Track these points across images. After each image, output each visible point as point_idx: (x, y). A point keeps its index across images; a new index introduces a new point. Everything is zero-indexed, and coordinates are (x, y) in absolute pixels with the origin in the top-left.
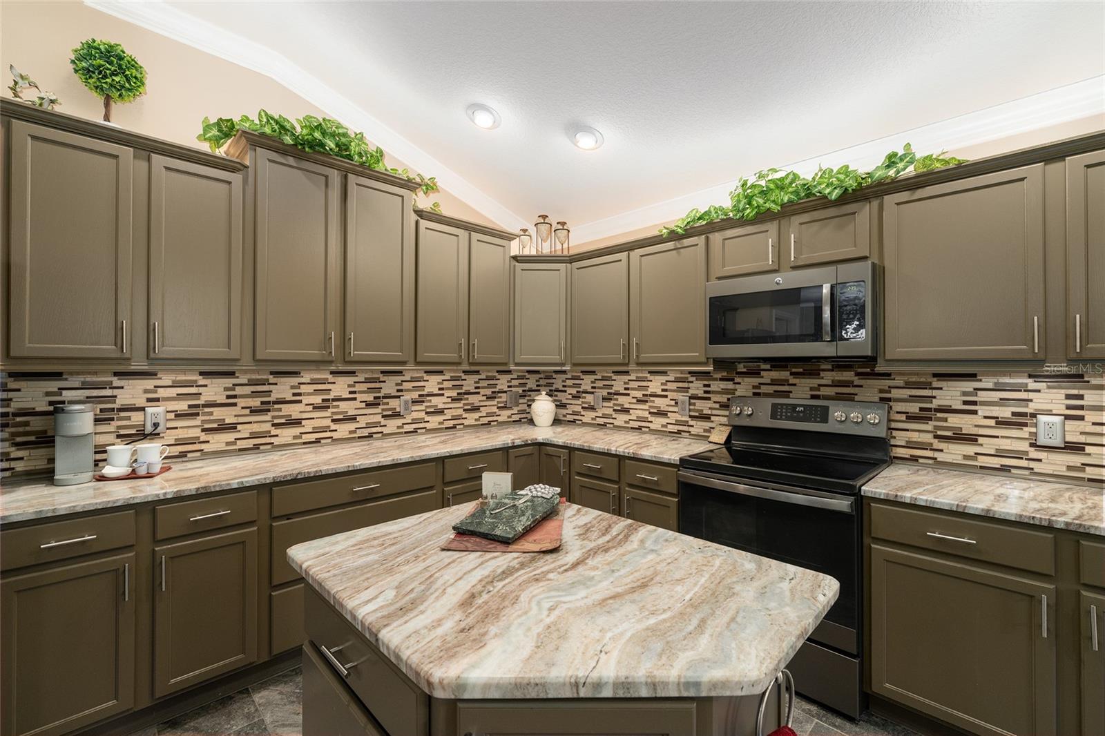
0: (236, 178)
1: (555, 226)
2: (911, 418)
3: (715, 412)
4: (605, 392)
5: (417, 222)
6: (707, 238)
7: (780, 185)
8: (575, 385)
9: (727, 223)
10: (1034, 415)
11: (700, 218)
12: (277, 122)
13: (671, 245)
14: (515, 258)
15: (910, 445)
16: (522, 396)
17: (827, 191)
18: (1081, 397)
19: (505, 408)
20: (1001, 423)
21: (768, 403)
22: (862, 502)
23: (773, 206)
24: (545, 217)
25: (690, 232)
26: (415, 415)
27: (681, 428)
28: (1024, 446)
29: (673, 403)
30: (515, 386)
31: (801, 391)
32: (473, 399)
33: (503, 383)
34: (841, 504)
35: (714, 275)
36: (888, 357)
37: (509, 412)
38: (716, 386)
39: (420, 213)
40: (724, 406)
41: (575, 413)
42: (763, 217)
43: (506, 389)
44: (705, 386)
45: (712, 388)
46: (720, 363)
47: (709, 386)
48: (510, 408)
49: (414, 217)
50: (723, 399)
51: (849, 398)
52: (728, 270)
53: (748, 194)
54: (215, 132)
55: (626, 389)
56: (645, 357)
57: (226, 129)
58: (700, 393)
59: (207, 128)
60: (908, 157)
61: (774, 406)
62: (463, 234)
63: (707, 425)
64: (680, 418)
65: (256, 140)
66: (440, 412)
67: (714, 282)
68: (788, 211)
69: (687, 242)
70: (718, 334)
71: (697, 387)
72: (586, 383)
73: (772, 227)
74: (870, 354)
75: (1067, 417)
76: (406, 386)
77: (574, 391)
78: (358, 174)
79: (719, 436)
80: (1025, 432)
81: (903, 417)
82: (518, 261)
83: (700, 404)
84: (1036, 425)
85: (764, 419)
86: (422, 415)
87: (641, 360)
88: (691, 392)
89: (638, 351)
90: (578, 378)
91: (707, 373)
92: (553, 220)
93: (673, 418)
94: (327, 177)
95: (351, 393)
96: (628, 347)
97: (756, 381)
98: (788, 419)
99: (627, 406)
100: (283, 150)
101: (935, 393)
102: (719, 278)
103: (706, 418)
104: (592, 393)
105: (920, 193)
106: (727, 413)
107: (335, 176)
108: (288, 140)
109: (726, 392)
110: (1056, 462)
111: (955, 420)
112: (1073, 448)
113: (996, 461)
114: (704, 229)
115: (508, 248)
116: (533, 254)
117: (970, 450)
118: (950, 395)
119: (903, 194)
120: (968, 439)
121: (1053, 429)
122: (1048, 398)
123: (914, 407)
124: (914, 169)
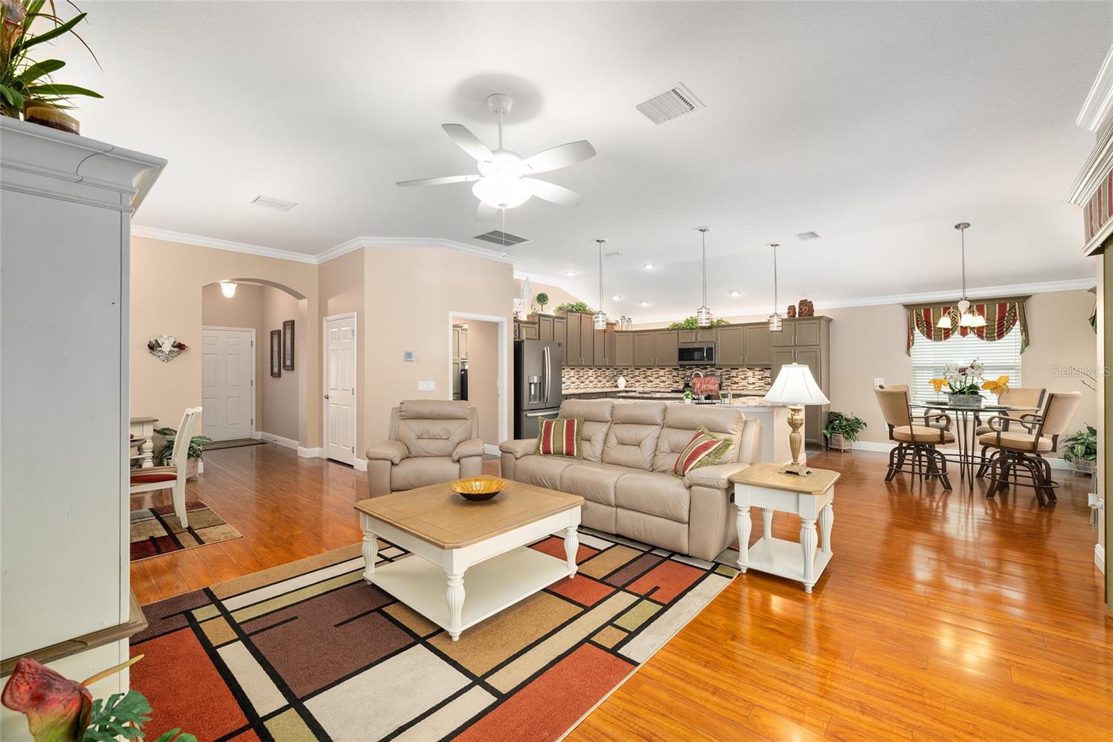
0: (563, 320)
2: (726, 379)
3: (681, 380)
4: (644, 376)
5: (594, 325)
6: (678, 331)
8: (632, 374)
9: (683, 329)
10: (748, 377)
11: (676, 326)
12: (572, 306)
13: (667, 332)
14: (616, 331)
15: (727, 386)
16: (613, 378)
18: (755, 373)
19: (608, 381)
20: (743, 379)
23: (694, 327)
24: (624, 317)
25: (673, 329)
26: (587, 382)
27: (670, 386)
28: (746, 384)
29: (667, 378)
30: (610, 374)
32: (600, 378)
33: (607, 373)
35: (680, 341)
36: (718, 364)
38: (681, 372)
40: (683, 378)
42: (691, 329)
44: (678, 373)
46: (681, 366)
49: (593, 323)
50: (683, 376)
51: (714, 374)
52: (683, 341)
53: (688, 322)
54: (559, 310)
55: (651, 374)
56: (660, 364)
57: (561, 309)
58: (676, 375)
60: (722, 320)
63: (678, 384)
64: (670, 383)
65: (568, 311)
66: (592, 382)
67: (680, 344)
68: (697, 328)
69: (672, 332)
70: (680, 358)
71: (675, 373)
72: (637, 373)
73: (694, 331)
74: (714, 364)
75: (753, 377)
77: (632, 376)
78: (584, 314)
79: (681, 387)
80: (746, 381)
83: (676, 378)
84: (748, 379)
87: (657, 365)
89: (658, 362)
91: (678, 369)
92: (627, 318)
93: (667, 383)
94: (578, 316)
96: (655, 361)
97: (691, 371)
100: (571, 311)
101: (731, 373)
103: (678, 382)
104: (639, 376)
105: (725, 328)
106: (683, 380)
107: (580, 315)
108: (574, 309)
109: (683, 374)
110: (751, 387)
111: (734, 379)
112: (754, 383)
113: (741, 388)
114: (676, 329)
115: (613, 328)
116: (620, 330)
117: (737, 386)
118: (734, 373)
119: (721, 329)
120: (737, 383)
121: (751, 380)
122: (750, 373)
123: (727, 377)
124: (723, 323)
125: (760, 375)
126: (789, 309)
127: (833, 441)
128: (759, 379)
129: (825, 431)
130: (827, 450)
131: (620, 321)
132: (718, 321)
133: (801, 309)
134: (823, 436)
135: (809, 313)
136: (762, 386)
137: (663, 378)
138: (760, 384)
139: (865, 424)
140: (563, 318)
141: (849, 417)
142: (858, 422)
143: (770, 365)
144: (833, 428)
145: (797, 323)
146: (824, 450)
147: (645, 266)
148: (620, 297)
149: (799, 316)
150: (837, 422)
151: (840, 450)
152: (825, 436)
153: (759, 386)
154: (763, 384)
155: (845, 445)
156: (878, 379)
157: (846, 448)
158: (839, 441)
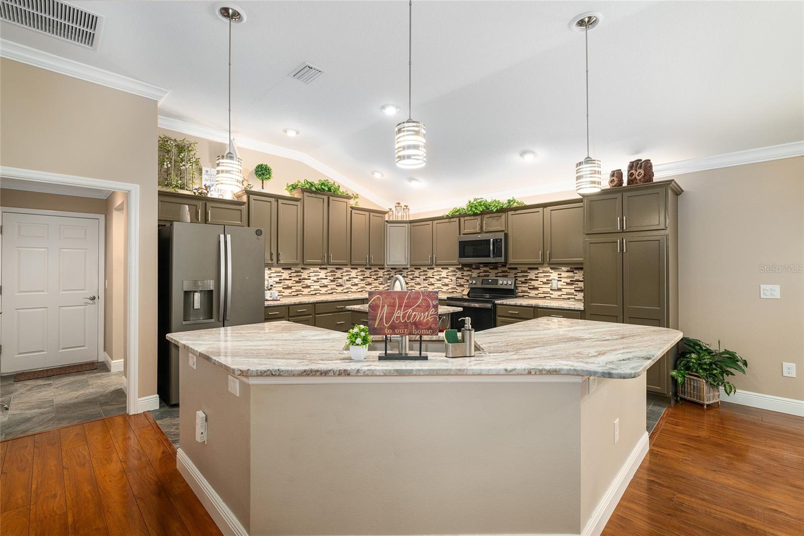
0: (298, 203)
1: (403, 207)
2: (523, 283)
3: (465, 283)
4: (424, 277)
5: (351, 211)
6: (459, 219)
7: (480, 204)
8: (412, 274)
9: (465, 215)
10: (551, 280)
11: (457, 212)
12: (310, 183)
13: (447, 220)
14: (387, 221)
15: (523, 292)
16: (389, 279)
17: (493, 209)
18: (561, 274)
19: (382, 284)
20: (544, 283)
21: (481, 279)
22: (495, 305)
23: (478, 211)
24: (399, 204)
25: (453, 217)
26: (348, 286)
27: (453, 290)
28: (549, 290)
29: (450, 280)
30: (386, 275)
31: (492, 275)
33: (381, 273)
34: (489, 305)
35: (462, 232)
36: (510, 262)
37: (383, 286)
38: (466, 273)
39: (352, 208)
40: (468, 281)
41: (412, 286)
42: (475, 214)
43: (382, 276)
44: (462, 273)
45: (465, 274)
46: (464, 265)
47: (463, 273)
48: (384, 284)
49: (350, 209)
50: (467, 278)
51: (506, 276)
52: (467, 231)
53: (471, 205)
54: (291, 188)
55: (433, 275)
56: (439, 262)
57: (294, 187)
58: (460, 277)
59: (288, 187)
60: (514, 201)
61: (482, 280)
62: (367, 213)
63: (462, 288)
64: (453, 286)
65: (304, 190)
66: (356, 285)
67: (462, 235)
68: (483, 213)
69: (452, 220)
70: (462, 254)
71: (459, 274)
72: (417, 273)
73: (479, 218)
74: (503, 261)
75: (558, 281)
76: (344, 274)
77: (411, 277)
78: (333, 196)
79: (466, 292)
80: (549, 286)
81: (520, 283)
82: (388, 223)
83: (460, 281)
84: (551, 283)
85: (479, 285)
86: (350, 286)
87: (437, 264)
88: (457, 276)
89: (436, 260)
90: (413, 271)
91: (461, 269)
92: (402, 204)
93: (451, 286)
94: (323, 199)
95: (326, 276)
96: (432, 258)
97: (478, 271)
98: (486, 284)
99: (433, 282)
100: (311, 192)
101: (528, 274)
102: (464, 234)
103: (462, 286)
104: (419, 277)
105: (517, 212)
106: (468, 283)
107: (326, 198)
108: (314, 189)
109: (468, 275)
110: (556, 294)
111: (533, 283)
112: (559, 290)
113: (543, 295)
114: (458, 216)
115: (384, 218)
116: (394, 219)
117: (536, 292)
118: (532, 275)
119: (513, 212)
120: (536, 289)
121: (555, 284)
122: (554, 275)
123: (523, 279)
124: (515, 205)
125: (568, 277)
126: (613, 175)
127: (688, 388)
128: (568, 284)
129: (674, 373)
130: (676, 401)
131: (394, 209)
132: (509, 201)
133: (631, 175)
134: (670, 379)
135: (647, 178)
136: (572, 294)
137: (446, 281)
138: (568, 291)
139: (745, 363)
140: (297, 200)
141: (714, 347)
142: (732, 359)
143: (582, 264)
144: (688, 368)
145: (626, 194)
146: (673, 402)
147: (383, 107)
148: (382, 175)
149: (629, 184)
150: (693, 356)
151: (702, 405)
152: (674, 381)
153: (568, 294)
154: (573, 291)
155: (710, 396)
156: (768, 287)
157: (711, 402)
158: (699, 390)
